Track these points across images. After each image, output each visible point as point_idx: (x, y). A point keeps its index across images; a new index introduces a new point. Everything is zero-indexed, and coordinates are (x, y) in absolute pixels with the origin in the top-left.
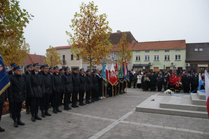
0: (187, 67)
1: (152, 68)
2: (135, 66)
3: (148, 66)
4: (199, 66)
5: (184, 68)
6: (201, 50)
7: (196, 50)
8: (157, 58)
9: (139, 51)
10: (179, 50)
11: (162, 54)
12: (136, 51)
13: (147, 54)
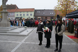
0: (34, 18)
1: (22, 18)
2: (16, 18)
3: (21, 18)
4: (38, 17)
5: (33, 18)
6: (39, 12)
7: (38, 12)
8: (24, 15)
9: (18, 12)
10: (32, 12)
11: (26, 13)
12: (17, 12)
13: (21, 13)
